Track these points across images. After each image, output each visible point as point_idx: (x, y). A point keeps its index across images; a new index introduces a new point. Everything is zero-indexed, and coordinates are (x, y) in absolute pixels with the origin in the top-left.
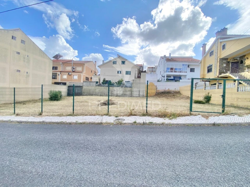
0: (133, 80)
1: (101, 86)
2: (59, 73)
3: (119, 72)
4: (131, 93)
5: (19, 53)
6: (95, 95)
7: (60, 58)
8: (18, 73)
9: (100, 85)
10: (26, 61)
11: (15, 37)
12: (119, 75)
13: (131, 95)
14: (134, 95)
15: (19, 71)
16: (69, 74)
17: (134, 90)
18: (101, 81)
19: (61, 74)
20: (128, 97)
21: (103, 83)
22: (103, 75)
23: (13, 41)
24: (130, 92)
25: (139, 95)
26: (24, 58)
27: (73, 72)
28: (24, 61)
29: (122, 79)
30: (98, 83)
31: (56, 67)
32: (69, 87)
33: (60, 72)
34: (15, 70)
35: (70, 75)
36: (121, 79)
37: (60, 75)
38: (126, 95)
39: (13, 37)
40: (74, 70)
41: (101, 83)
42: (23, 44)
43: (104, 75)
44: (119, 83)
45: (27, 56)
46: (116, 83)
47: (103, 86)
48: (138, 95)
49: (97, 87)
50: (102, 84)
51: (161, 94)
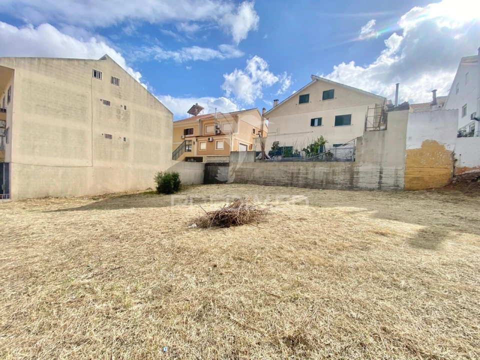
0: (358, 138)
1: (267, 161)
2: (194, 139)
3: (316, 122)
4: (352, 178)
5: (107, 103)
6: (251, 181)
7: (199, 112)
8: (108, 140)
9: (264, 159)
10: (122, 117)
11: (100, 74)
12: (316, 129)
13: (351, 183)
14: (360, 185)
15: (109, 136)
16: (209, 139)
17: (361, 169)
18: (268, 149)
19: (197, 141)
20: (341, 189)
21: (271, 154)
22: (274, 134)
23: (96, 80)
24: (348, 177)
25: (380, 183)
26: (119, 112)
27: (217, 134)
28: (119, 118)
29: (322, 138)
30: (261, 155)
31: (191, 129)
32: (207, 165)
33: (196, 137)
34: (103, 134)
35: (212, 141)
36: (319, 137)
37: (196, 143)
38: (333, 183)
39: (95, 73)
40: (218, 132)
41: (267, 153)
42: (114, 86)
43: (277, 134)
44: (312, 150)
45: (123, 107)
46: (304, 150)
47: (271, 161)
48: (376, 186)
49: (258, 163)
50: (269, 157)
51: (473, 181)
